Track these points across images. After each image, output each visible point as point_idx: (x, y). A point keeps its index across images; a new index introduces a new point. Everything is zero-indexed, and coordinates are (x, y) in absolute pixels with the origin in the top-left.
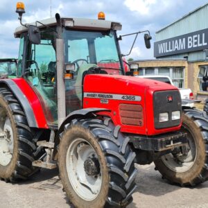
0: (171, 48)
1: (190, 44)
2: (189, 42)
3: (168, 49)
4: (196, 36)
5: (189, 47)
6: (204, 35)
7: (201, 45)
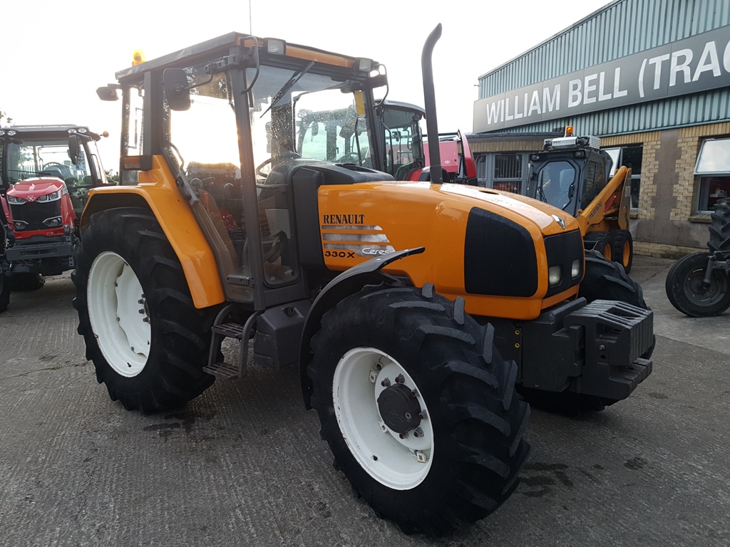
0: (521, 111)
1: (575, 98)
2: (571, 93)
3: (512, 113)
4: (594, 76)
5: (571, 104)
6: (618, 70)
7: (609, 97)
